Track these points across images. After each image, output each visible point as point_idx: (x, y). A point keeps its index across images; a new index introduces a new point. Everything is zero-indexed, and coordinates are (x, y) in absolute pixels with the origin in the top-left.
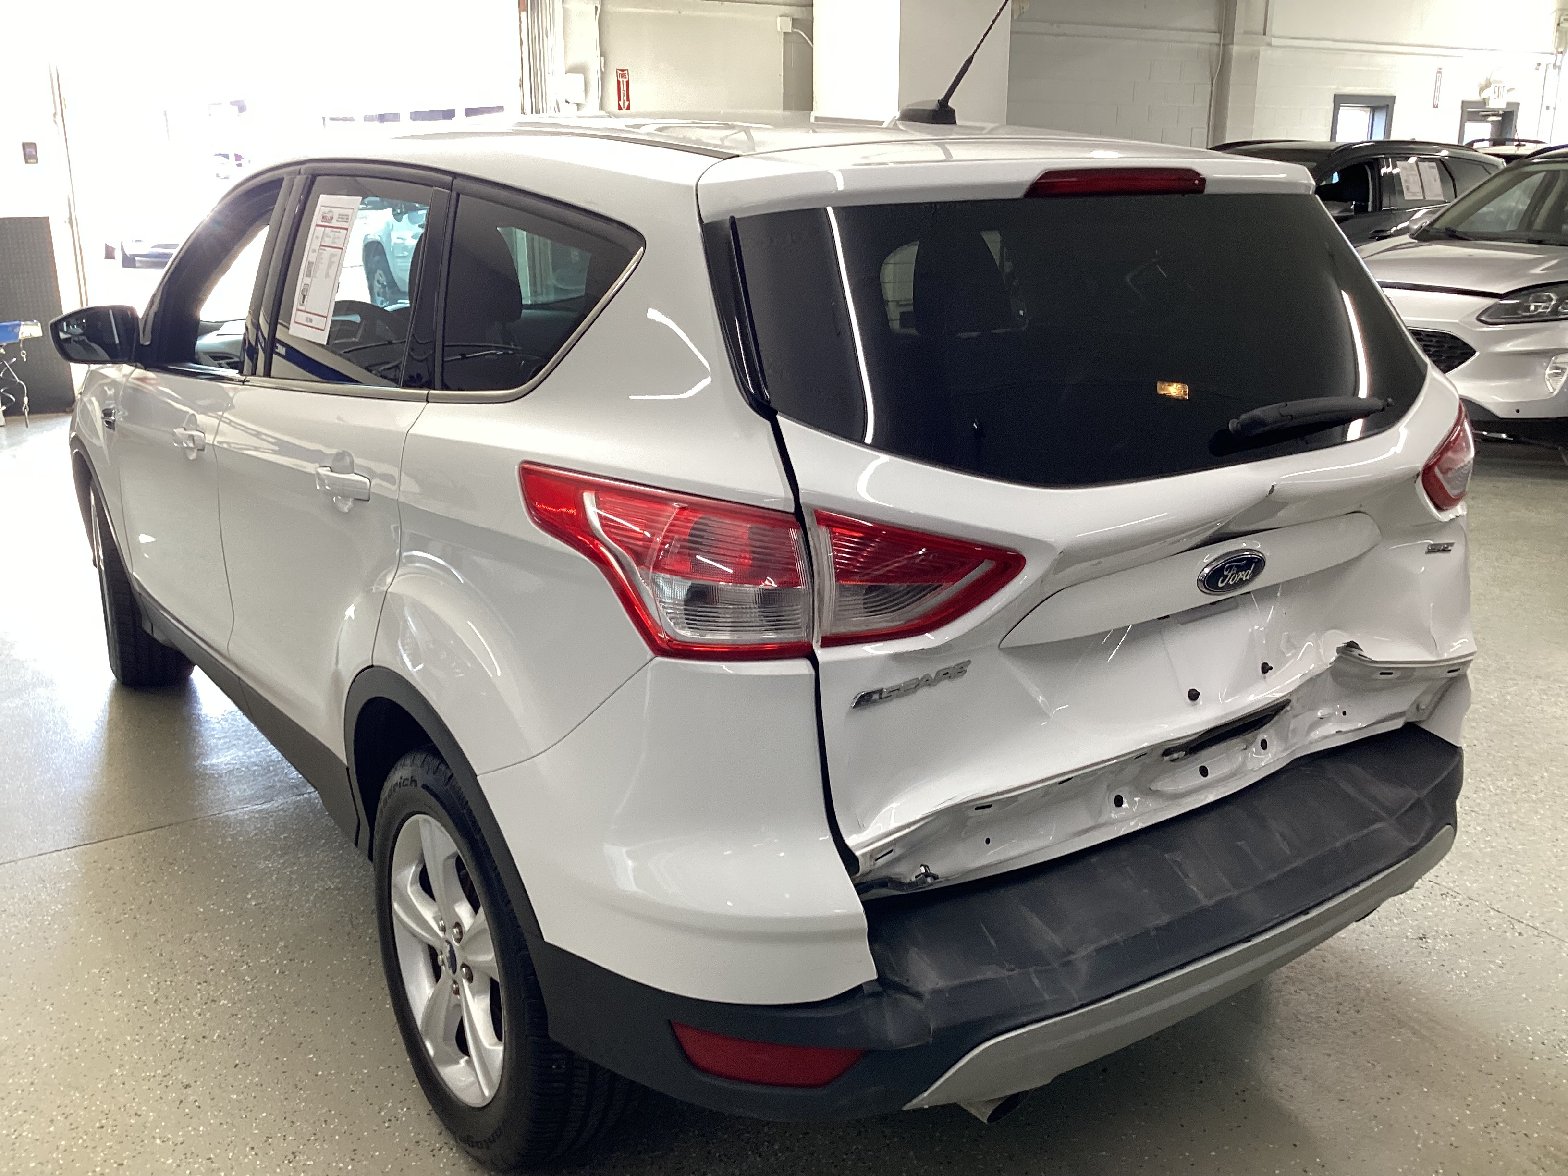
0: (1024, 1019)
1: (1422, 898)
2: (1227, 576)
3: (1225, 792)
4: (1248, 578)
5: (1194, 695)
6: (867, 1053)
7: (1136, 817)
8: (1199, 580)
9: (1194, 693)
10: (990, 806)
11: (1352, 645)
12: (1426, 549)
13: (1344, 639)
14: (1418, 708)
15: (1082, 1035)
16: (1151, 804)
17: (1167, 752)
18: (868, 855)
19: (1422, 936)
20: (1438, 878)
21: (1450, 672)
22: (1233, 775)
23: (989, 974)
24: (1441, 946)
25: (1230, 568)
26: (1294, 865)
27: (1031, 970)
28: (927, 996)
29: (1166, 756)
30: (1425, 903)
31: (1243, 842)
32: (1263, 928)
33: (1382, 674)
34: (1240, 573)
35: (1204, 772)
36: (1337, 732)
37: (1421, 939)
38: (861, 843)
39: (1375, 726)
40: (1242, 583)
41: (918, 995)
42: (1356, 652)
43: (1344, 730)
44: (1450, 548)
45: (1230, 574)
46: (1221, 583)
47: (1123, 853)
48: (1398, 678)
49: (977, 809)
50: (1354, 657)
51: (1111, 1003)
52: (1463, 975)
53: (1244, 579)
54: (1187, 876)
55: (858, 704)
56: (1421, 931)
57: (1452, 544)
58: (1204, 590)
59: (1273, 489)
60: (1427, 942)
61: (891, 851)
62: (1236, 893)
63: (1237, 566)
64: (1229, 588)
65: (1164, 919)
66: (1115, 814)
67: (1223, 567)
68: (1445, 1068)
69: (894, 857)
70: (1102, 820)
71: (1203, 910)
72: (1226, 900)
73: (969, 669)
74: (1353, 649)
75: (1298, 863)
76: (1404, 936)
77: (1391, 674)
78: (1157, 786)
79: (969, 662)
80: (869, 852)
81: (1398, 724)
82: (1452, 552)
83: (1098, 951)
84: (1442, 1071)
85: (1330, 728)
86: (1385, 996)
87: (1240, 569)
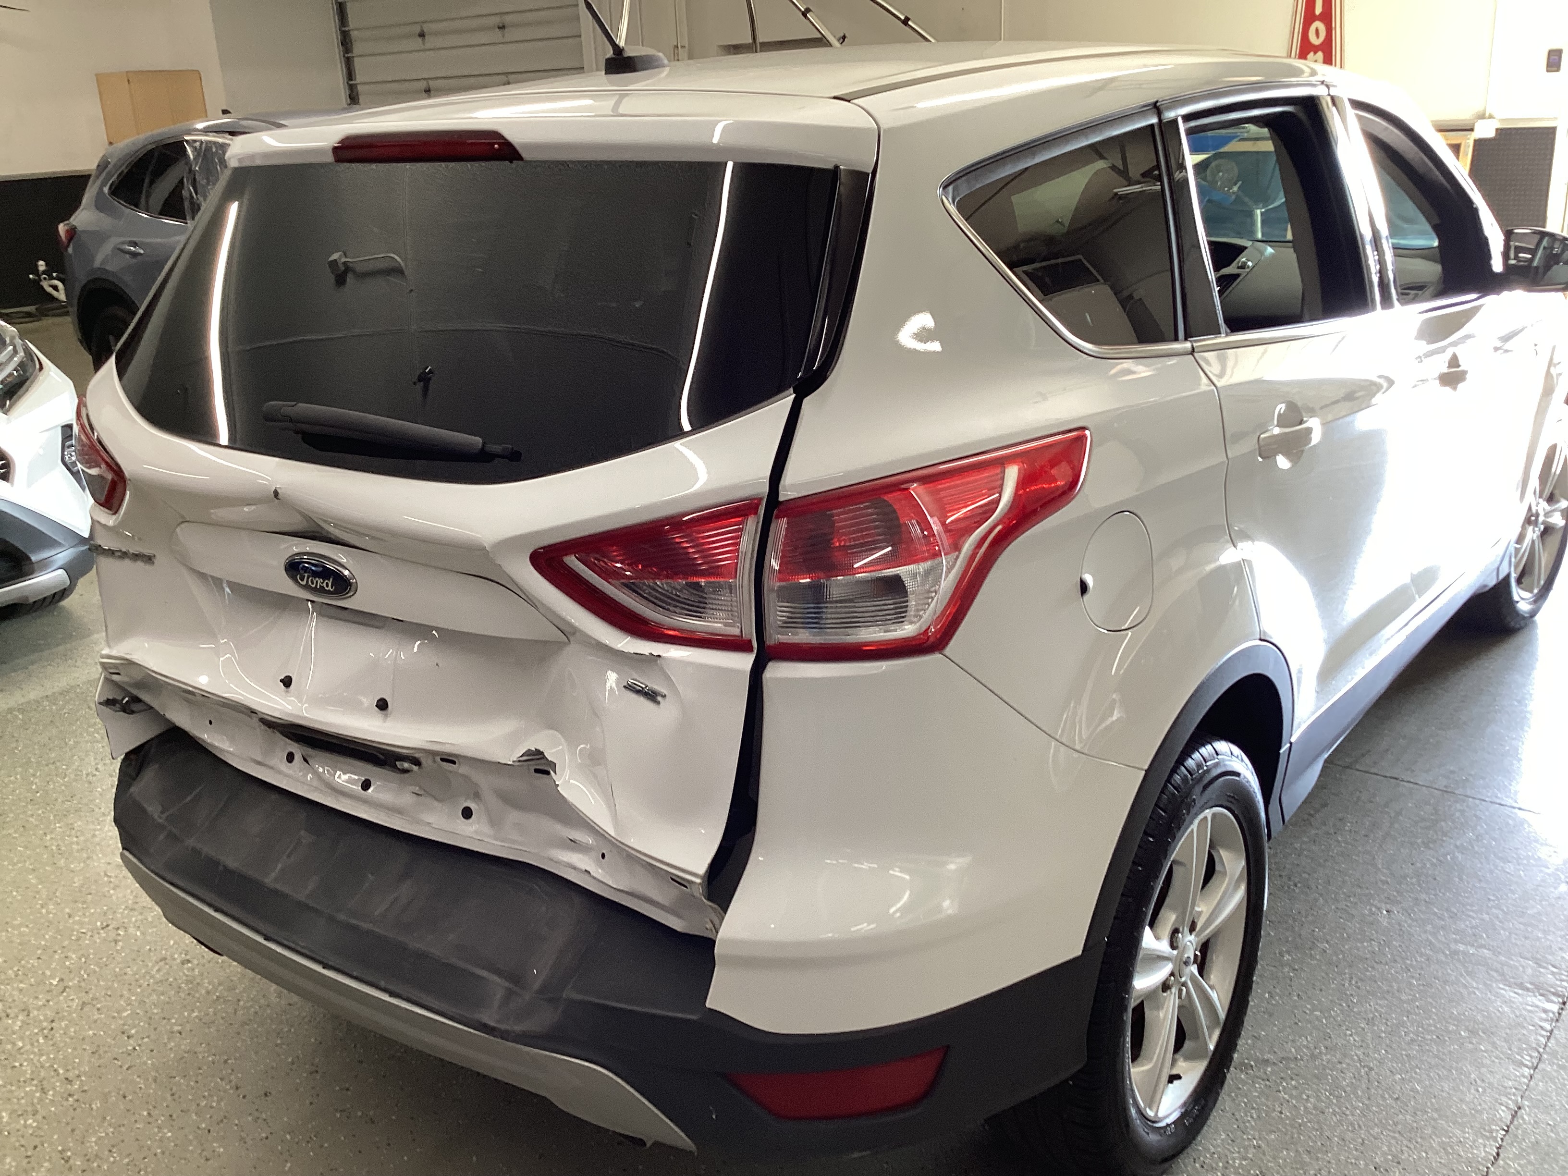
2: (303, 576)
4: (330, 588)
5: (286, 682)
7: (298, 781)
8: (285, 567)
12: (626, 684)
22: (397, 811)
27: (170, 828)
31: (372, 877)
35: (366, 785)
36: (586, 871)
43: (593, 874)
44: (659, 698)
46: (301, 580)
53: (326, 588)
54: (289, 856)
57: (664, 696)
64: (313, 589)
66: (284, 766)
70: (269, 759)
73: (156, 561)
78: (318, 766)
79: (154, 556)
82: (662, 706)
85: (581, 861)
87: (316, 574)
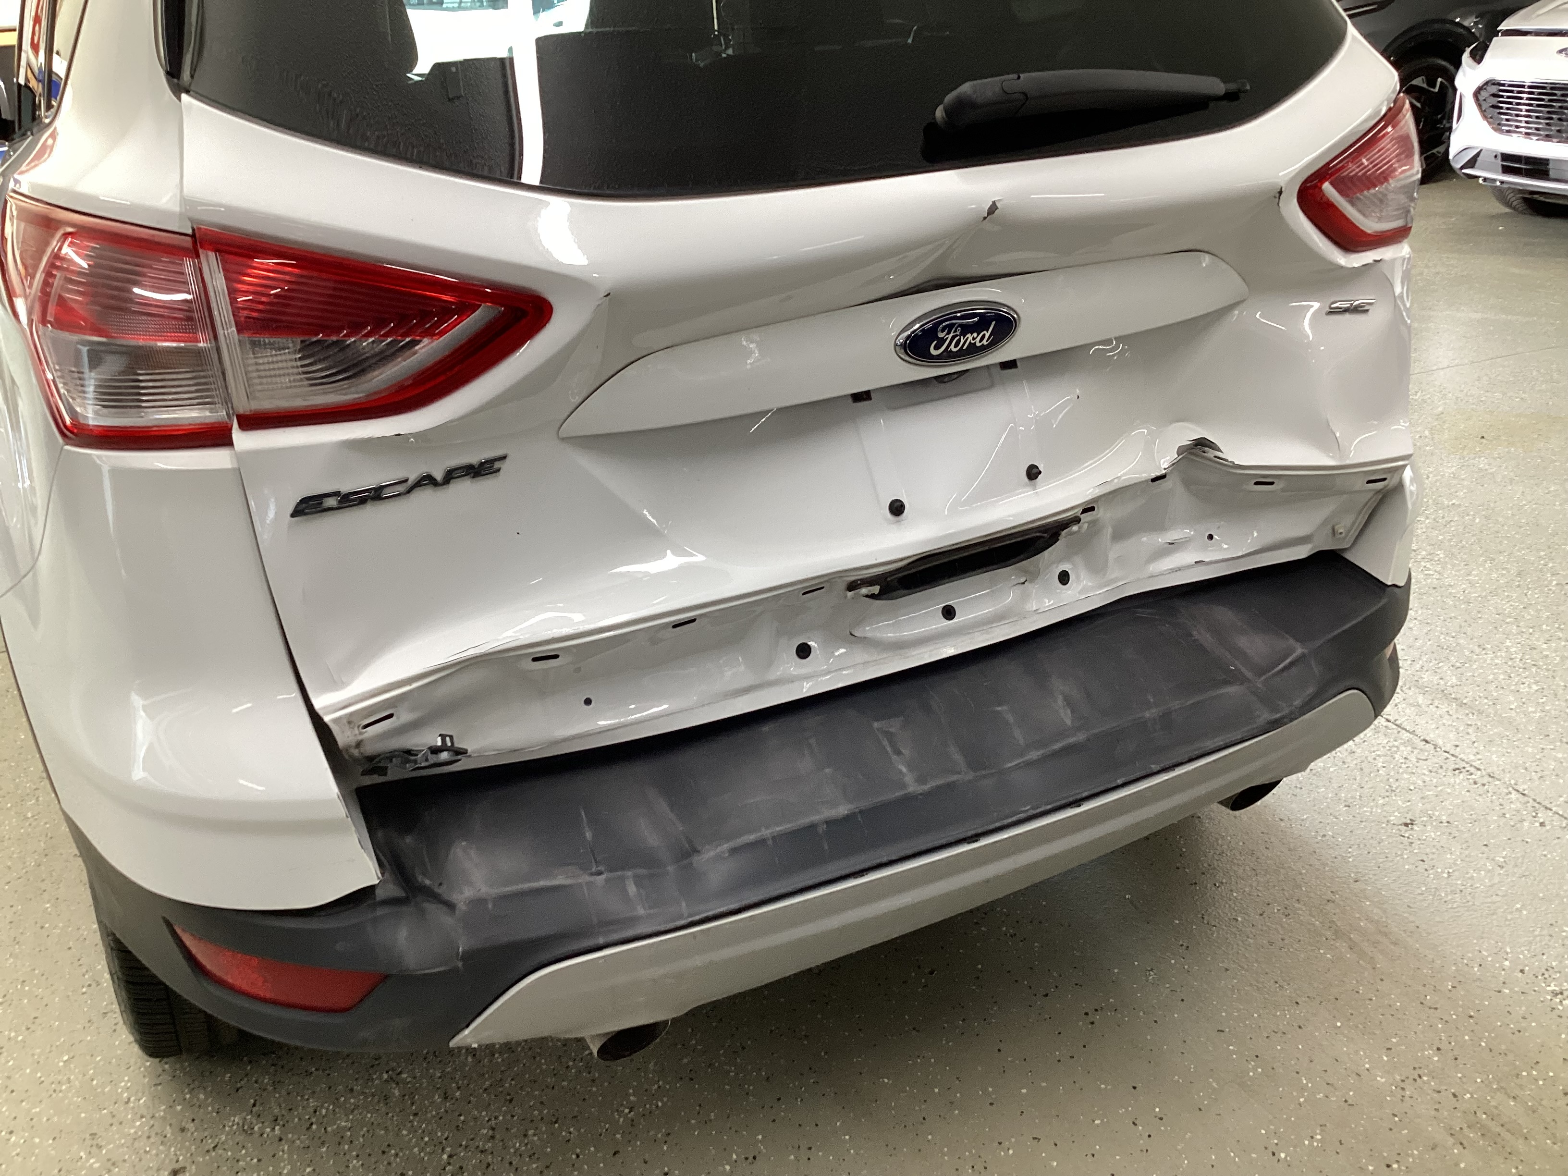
0: (601, 941)
1: (1427, 773)
2: (943, 341)
3: (988, 640)
4: (985, 342)
5: (897, 508)
6: (386, 977)
7: (832, 672)
8: (896, 345)
9: (898, 504)
10: (556, 657)
11: (1202, 444)
12: (1326, 309)
13: (1189, 434)
14: (1334, 532)
15: (698, 961)
16: (860, 655)
17: (852, 586)
18: (345, 721)
19: (1409, 822)
20: (1458, 749)
21: (1369, 482)
22: (999, 618)
23: (560, 880)
24: (1431, 833)
25: (950, 328)
26: (1072, 740)
27: (629, 873)
28: (462, 907)
29: (850, 591)
30: (1427, 779)
31: (1005, 708)
32: (997, 825)
33: (1257, 483)
34: (969, 335)
35: (949, 613)
36: (1196, 562)
37: (1406, 825)
38: (333, 705)
39: (1258, 556)
40: (973, 351)
41: (450, 906)
42: (1211, 453)
43: (1207, 560)
45: (950, 336)
46: (936, 348)
47: (811, 720)
48: (1283, 490)
49: (535, 660)
50: (1210, 460)
51: (741, 920)
52: (1445, 875)
53: (978, 344)
54: (898, 753)
55: (296, 513)
56: (1409, 816)
58: (908, 359)
59: (993, 209)
60: (1412, 829)
61: (390, 716)
62: (971, 775)
63: (960, 325)
64: (949, 356)
65: (843, 810)
66: (793, 666)
67: (936, 325)
68: (1376, 996)
69: (394, 725)
70: (772, 676)
71: (909, 798)
72: (950, 786)
73: (505, 466)
74: (1207, 449)
75: (1081, 737)
76: (1385, 820)
77: (1272, 483)
78: (867, 631)
79: (503, 458)
80: (346, 715)
81: (1301, 553)
82: (1370, 311)
83: (734, 851)
84: (1371, 1000)
85: (1187, 557)
86: (1330, 896)
87: (966, 329)
